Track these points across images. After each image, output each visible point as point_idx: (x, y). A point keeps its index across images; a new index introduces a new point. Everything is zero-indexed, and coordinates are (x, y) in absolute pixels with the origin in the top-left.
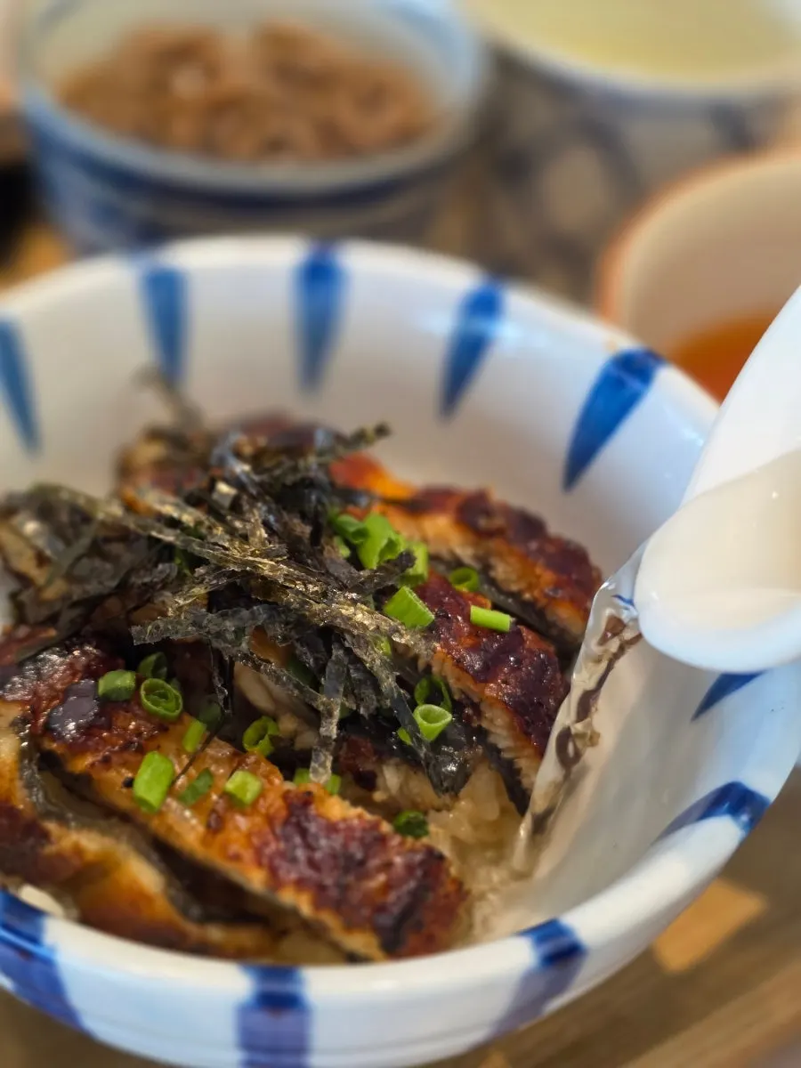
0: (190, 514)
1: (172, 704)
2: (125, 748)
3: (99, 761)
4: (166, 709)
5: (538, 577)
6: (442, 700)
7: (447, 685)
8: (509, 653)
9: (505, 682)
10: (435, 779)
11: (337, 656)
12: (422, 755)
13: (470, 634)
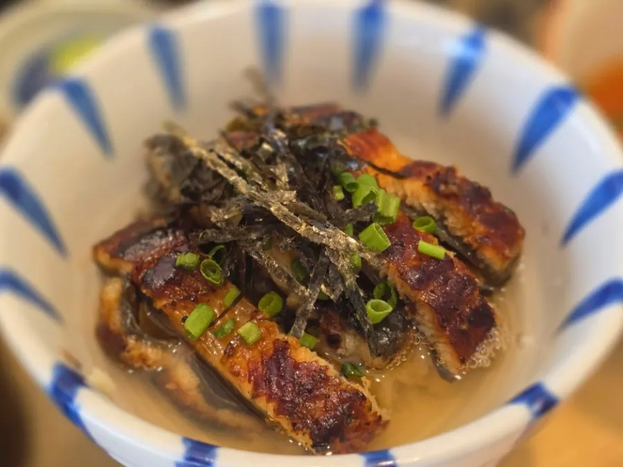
0: (240, 161)
1: (217, 276)
2: (187, 298)
3: (169, 304)
4: (213, 279)
5: (474, 228)
6: (390, 299)
7: (396, 290)
8: (439, 274)
9: (432, 292)
10: (372, 346)
11: (321, 262)
12: (366, 330)
13: (415, 259)
